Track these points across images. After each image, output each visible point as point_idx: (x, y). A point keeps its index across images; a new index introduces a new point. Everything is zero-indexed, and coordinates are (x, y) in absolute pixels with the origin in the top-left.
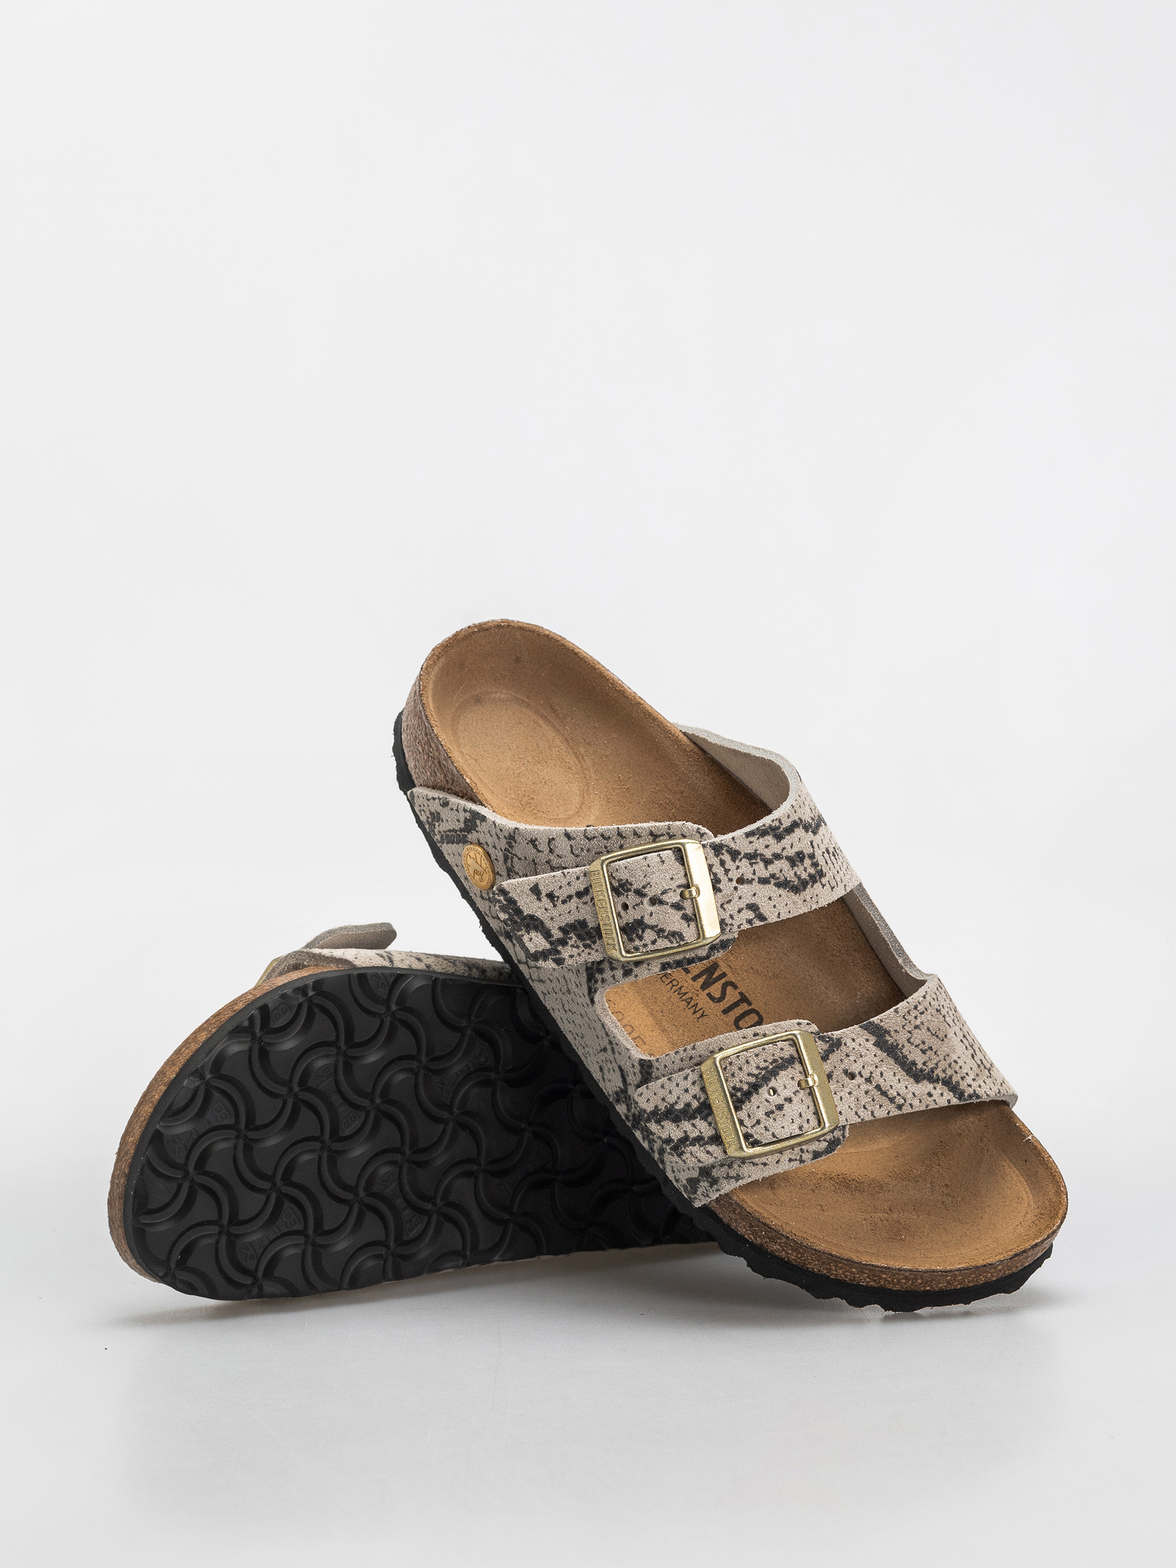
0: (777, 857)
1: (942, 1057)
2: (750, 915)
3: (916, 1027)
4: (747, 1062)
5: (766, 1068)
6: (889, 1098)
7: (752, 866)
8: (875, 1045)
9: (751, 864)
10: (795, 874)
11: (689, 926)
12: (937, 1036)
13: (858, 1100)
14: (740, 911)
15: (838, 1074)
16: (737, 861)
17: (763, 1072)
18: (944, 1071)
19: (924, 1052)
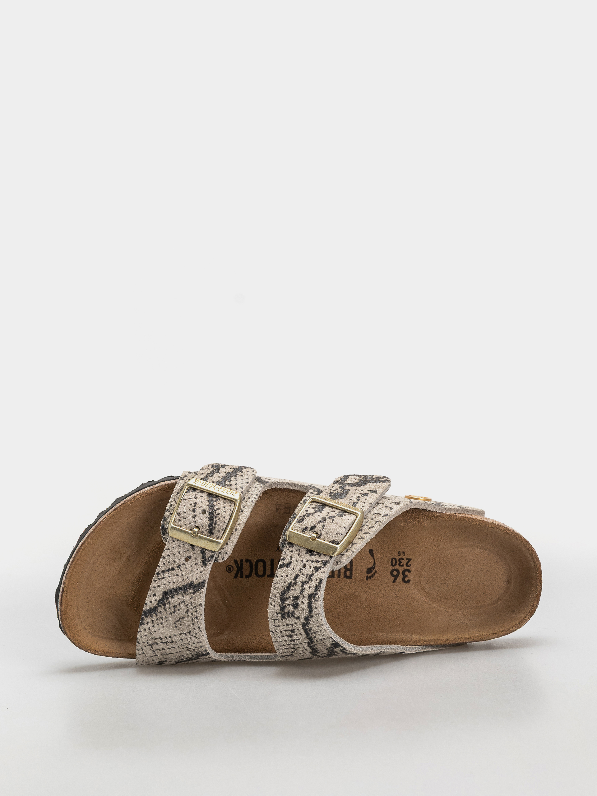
0: (302, 591)
1: (167, 616)
2: (286, 561)
3: (188, 611)
4: (225, 512)
5: (216, 517)
6: (165, 571)
7: (306, 575)
8: (192, 582)
9: (307, 575)
10: (290, 597)
12: (178, 621)
13: (174, 554)
14: (291, 557)
15: (191, 553)
16: (313, 569)
17: (215, 515)
18: (161, 612)
19: (175, 606)
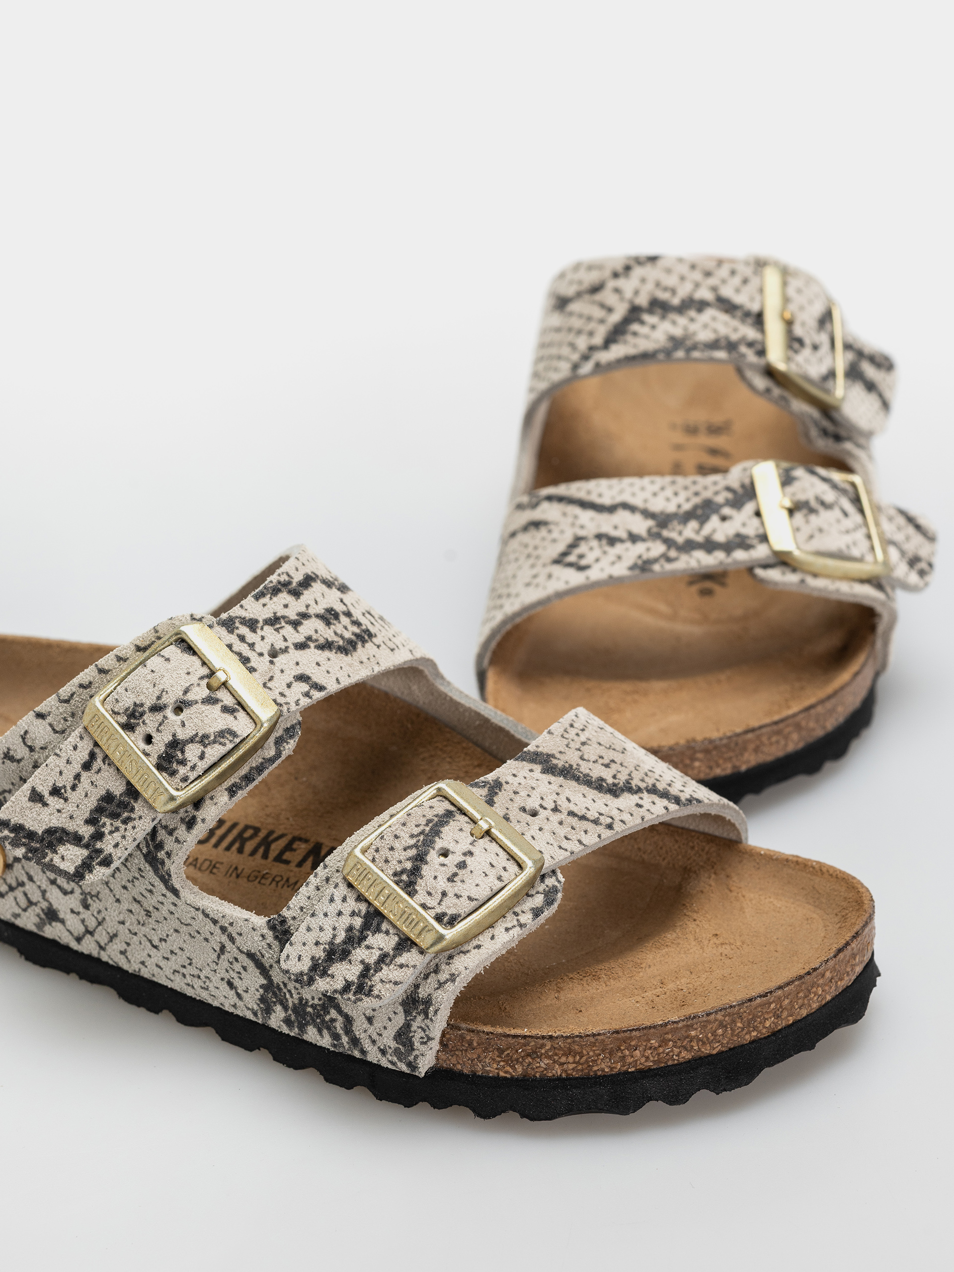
0: (304, 616)
2: (304, 687)
3: (583, 744)
4: (396, 837)
5: (422, 833)
6: (592, 821)
7: (279, 632)
8: (544, 773)
9: (277, 630)
10: (336, 633)
11: (235, 718)
12: (614, 749)
13: (554, 834)
14: (289, 686)
15: (515, 814)
16: (259, 631)
17: (422, 838)
18: (643, 781)
19: (607, 766)
